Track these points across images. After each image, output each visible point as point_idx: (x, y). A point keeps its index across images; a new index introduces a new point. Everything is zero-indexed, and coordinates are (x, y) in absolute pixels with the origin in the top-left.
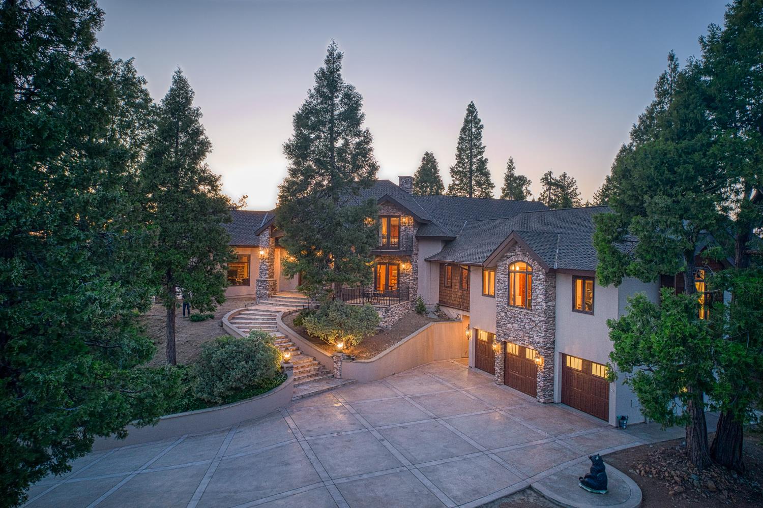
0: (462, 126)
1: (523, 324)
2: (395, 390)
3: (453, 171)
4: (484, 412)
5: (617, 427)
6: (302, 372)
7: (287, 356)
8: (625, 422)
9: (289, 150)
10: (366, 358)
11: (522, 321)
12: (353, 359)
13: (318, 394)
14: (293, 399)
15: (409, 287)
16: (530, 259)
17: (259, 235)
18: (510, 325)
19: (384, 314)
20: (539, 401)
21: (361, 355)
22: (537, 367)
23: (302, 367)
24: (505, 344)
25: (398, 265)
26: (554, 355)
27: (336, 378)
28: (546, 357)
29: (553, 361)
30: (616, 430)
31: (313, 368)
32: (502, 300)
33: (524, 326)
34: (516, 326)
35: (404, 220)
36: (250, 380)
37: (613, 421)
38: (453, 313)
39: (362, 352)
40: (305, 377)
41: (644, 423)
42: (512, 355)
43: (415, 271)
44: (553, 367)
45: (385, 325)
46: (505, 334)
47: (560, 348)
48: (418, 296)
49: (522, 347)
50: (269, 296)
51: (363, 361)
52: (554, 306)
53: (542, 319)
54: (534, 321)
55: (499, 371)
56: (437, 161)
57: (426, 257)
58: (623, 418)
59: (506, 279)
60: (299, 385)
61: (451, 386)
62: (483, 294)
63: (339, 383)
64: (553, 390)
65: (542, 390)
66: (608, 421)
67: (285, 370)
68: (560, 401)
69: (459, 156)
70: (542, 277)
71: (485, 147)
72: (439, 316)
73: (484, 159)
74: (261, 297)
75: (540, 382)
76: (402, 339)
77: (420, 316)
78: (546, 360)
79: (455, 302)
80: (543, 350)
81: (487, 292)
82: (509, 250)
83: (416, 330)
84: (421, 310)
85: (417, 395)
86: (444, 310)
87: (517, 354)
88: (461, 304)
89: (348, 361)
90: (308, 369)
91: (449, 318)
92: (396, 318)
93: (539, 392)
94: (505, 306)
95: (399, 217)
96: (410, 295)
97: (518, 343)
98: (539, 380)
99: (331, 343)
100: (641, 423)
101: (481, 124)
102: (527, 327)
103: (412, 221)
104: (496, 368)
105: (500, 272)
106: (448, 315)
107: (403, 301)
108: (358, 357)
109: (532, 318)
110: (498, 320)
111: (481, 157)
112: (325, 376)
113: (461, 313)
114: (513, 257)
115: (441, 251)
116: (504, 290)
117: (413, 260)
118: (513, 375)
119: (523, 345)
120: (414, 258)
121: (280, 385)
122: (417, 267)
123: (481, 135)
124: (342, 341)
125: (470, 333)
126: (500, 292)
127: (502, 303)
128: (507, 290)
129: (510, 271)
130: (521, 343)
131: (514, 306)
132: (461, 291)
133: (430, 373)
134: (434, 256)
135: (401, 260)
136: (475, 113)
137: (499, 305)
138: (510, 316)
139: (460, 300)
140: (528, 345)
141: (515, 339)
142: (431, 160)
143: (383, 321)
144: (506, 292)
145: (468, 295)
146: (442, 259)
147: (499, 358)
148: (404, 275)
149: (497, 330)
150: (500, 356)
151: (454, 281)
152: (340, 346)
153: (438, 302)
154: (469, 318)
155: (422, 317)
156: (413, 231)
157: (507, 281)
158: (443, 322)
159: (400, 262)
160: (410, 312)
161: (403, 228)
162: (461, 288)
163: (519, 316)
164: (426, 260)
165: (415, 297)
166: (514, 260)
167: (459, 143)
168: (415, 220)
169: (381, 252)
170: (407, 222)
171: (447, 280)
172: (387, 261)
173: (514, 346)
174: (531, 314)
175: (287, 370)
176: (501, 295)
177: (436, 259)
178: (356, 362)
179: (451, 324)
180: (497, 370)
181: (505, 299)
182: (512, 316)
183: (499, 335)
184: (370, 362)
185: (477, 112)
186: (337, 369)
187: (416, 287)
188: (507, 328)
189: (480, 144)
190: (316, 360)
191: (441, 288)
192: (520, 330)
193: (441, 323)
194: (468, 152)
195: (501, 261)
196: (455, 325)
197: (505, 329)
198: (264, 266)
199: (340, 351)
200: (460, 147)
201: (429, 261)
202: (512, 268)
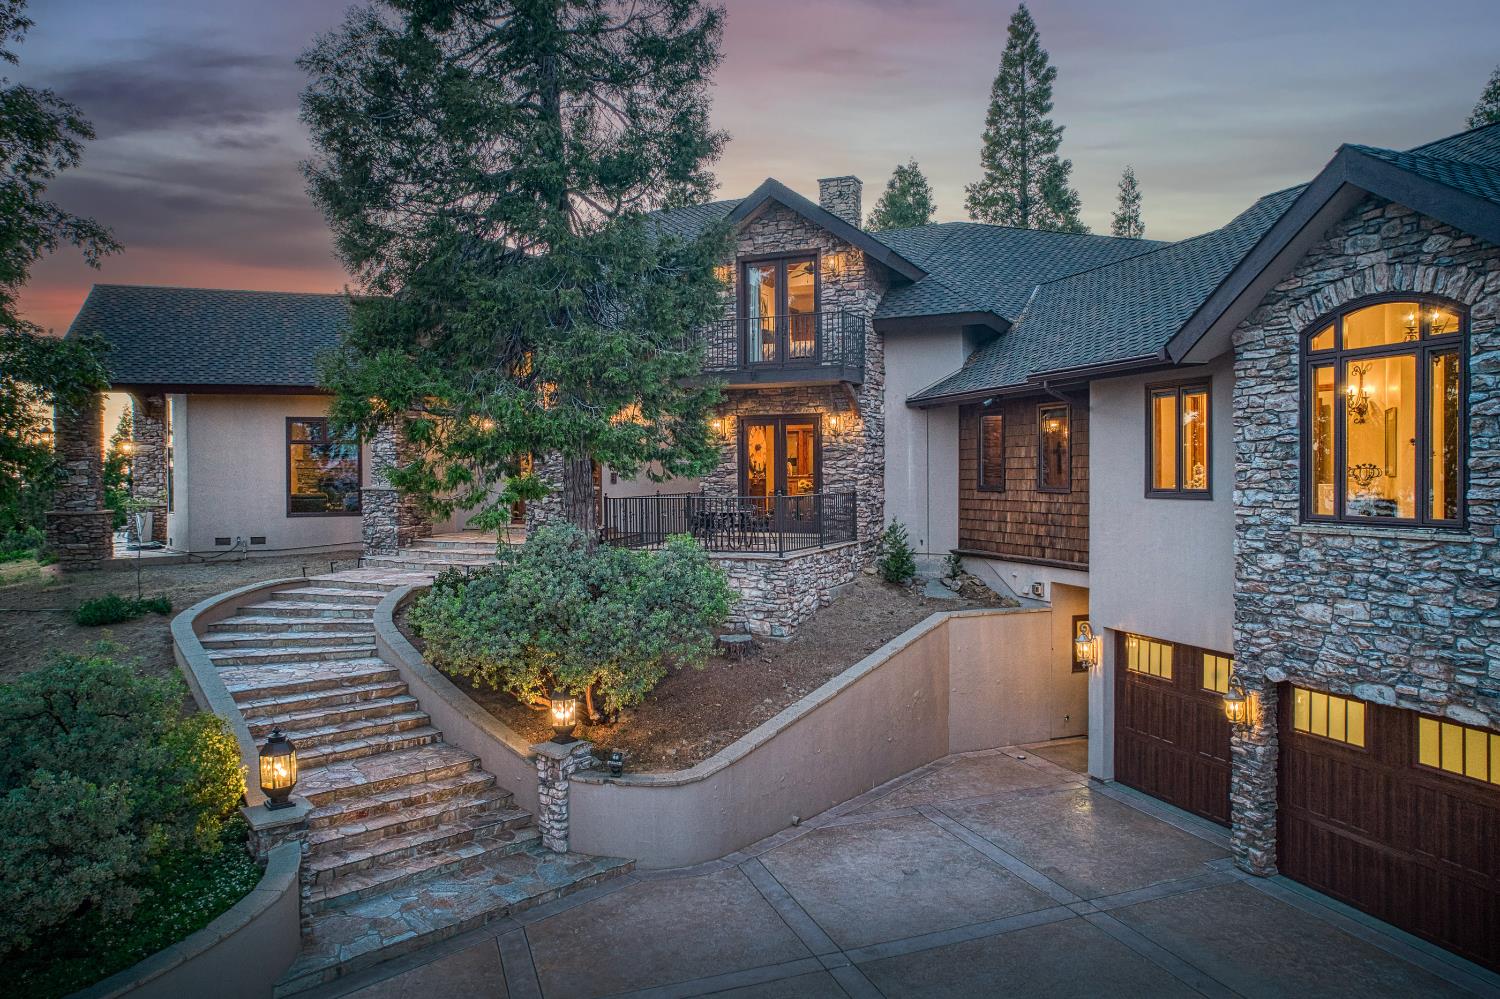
0: (997, 74)
1: (1406, 601)
6: (400, 830)
7: (279, 770)
10: (682, 762)
11: (1400, 588)
12: (617, 772)
14: (278, 992)
15: (854, 494)
16: (1452, 268)
18: (1319, 607)
19: (762, 585)
21: (658, 749)
23: (408, 804)
24: (1280, 698)
25: (816, 419)
27: (550, 850)
31: (455, 805)
32: (1269, 497)
33: (1414, 610)
34: (1356, 610)
35: (832, 262)
38: (1016, 579)
39: (662, 737)
40: (405, 855)
42: (1324, 743)
43: (877, 443)
45: (766, 626)
46: (1287, 652)
48: (888, 523)
49: (1395, 711)
50: (403, 541)
51: (662, 776)
55: (1255, 815)
56: (929, 184)
57: (911, 393)
59: (1289, 402)
62: (1152, 491)
67: (264, 840)
71: (1061, 129)
72: (961, 592)
73: (1060, 163)
76: (828, 676)
77: (895, 593)
79: (1019, 540)
81: (1168, 481)
82: (1301, 266)
83: (883, 642)
84: (898, 572)
85: (895, 949)
86: (978, 569)
87: (1356, 739)
88: (1046, 542)
89: (596, 777)
90: (437, 811)
91: (999, 598)
92: (808, 599)
94: (1290, 520)
95: (813, 255)
96: (861, 524)
97: (1369, 692)
99: (528, 702)
102: (1435, 612)
103: (861, 265)
104: (1240, 800)
105: (1253, 372)
106: (997, 588)
107: (833, 539)
108: (643, 758)
109: (1472, 567)
110: (1244, 590)
111: (1051, 155)
112: (501, 843)
113: (1046, 577)
114: (1329, 290)
115: (964, 370)
116: (1280, 453)
117: (867, 405)
118: (1331, 834)
119: (1405, 704)
120: (868, 398)
121: (193, 931)
122: (881, 427)
123: (1049, 97)
124: (566, 694)
125: (1094, 649)
126: (1258, 462)
127: (1265, 513)
128: (1297, 449)
129: (1311, 361)
130: (1389, 692)
131: (1340, 517)
132: (1044, 498)
133: (942, 812)
134: (941, 386)
135: (827, 405)
136: (1032, 37)
137: (1252, 520)
138: (1317, 567)
139: (1042, 531)
140: (1445, 706)
141: (1355, 671)
142: (912, 184)
143: (757, 611)
144: (1294, 457)
145: (1076, 509)
146: (969, 386)
147: (1252, 755)
148: (837, 454)
149: (1238, 635)
150: (1260, 750)
151: (1014, 464)
152: (563, 714)
153: (956, 547)
154: (1083, 593)
155: (901, 595)
156: (867, 303)
157: (1295, 406)
158: (980, 612)
159: (820, 410)
160: (860, 579)
161: (828, 292)
162: (1044, 486)
163: (1380, 564)
164: (913, 404)
165: (877, 529)
166: (1336, 303)
167: (991, 122)
168: (869, 261)
169: (754, 377)
170: (842, 270)
171: (985, 467)
172: (778, 411)
173: (1337, 704)
174: (1464, 545)
175: (275, 842)
176: (1259, 476)
177: (947, 391)
178: (628, 785)
179: (1011, 618)
180: (1243, 808)
181: (1286, 489)
182: (1329, 565)
183: (1255, 657)
184: (687, 783)
185: (1037, 35)
186: (553, 813)
187: (879, 495)
188: (1301, 623)
189: (1049, 123)
190: (480, 769)
191: (967, 494)
192: (1388, 629)
193: (973, 612)
194: (1014, 143)
195: (1254, 325)
196: (1027, 621)
197: (1291, 628)
198: (385, 445)
199: (564, 736)
200: (991, 133)
201: (921, 405)
202: (1324, 341)
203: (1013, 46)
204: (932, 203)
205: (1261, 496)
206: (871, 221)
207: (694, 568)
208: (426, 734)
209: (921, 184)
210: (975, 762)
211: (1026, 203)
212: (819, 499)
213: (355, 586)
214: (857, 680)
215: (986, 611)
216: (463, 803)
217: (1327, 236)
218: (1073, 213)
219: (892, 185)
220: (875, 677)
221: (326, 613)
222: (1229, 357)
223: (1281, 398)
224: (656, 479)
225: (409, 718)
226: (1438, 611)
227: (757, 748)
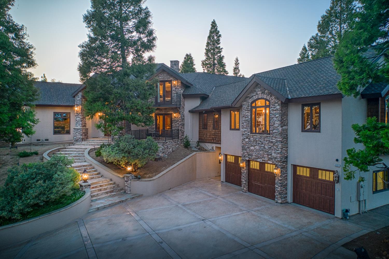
0: (208, 35)
1: (263, 145)
2: (171, 200)
3: (204, 64)
4: (239, 213)
5: (342, 219)
6: (100, 190)
7: (85, 176)
8: (349, 214)
9: (88, 19)
10: (149, 177)
11: (262, 143)
12: (139, 178)
13: (112, 206)
14: (90, 211)
15: (179, 129)
16: (268, 95)
17: (74, 97)
18: (253, 147)
19: (162, 147)
20: (277, 202)
21: (145, 176)
22: (275, 177)
23: (101, 186)
24: (248, 162)
26: (287, 167)
27: (127, 193)
28: (282, 168)
29: (286, 171)
30: (342, 221)
31: (109, 186)
32: (246, 130)
33: (264, 147)
34: (257, 147)
35: (174, 83)
36: (48, 197)
37: (338, 214)
38: (209, 146)
39: (146, 174)
40: (102, 194)
41: (358, 214)
42: (254, 169)
43: (183, 119)
44: (287, 176)
45: (163, 155)
46: (249, 155)
47: (292, 160)
48: (185, 136)
49: (262, 163)
50: (83, 140)
51: (147, 179)
52: (287, 130)
53: (279, 139)
54: (272, 142)
55: (244, 182)
56: (193, 59)
57: (190, 109)
58: (347, 211)
59: (249, 114)
60: (96, 200)
61: (211, 195)
62: (231, 129)
63: (128, 197)
64: (286, 193)
65: (279, 193)
66: (334, 215)
67: (84, 188)
68: (292, 201)
69: (207, 54)
70: (278, 107)
71: (222, 48)
72: (199, 149)
73: (222, 56)
74: (77, 141)
75: (278, 188)
76: (175, 163)
77: (186, 149)
78: (282, 171)
79: (210, 139)
80: (280, 163)
81: (233, 127)
82: (251, 92)
84: (187, 145)
85: (187, 203)
86: (202, 145)
87: (258, 168)
88: (214, 139)
89: (135, 180)
90: (106, 187)
91: (206, 150)
92: (170, 150)
93: (277, 195)
94: (249, 133)
95: (171, 81)
96: (180, 136)
97: (259, 160)
98: (277, 186)
99: (122, 167)
100: (356, 214)
101: (219, 34)
102: (266, 147)
103: (180, 83)
104: (243, 180)
105: (244, 109)
106: (206, 148)
107: (174, 139)
108: (143, 177)
109: (270, 140)
110: (243, 145)
111: (220, 54)
112: (118, 192)
113: (214, 145)
114: (254, 97)
115: (200, 105)
116: (248, 122)
117: (181, 112)
118: (255, 184)
119: (263, 161)
120: (181, 110)
121: (78, 200)
122: (184, 116)
123: (219, 41)
124: (131, 165)
125: (221, 158)
126: (245, 124)
127: (246, 132)
128: (250, 122)
129: (252, 107)
130: (261, 160)
131: (256, 133)
132: (214, 130)
133: (195, 187)
134: (195, 108)
135: (173, 112)
136: (216, 27)
137: (244, 134)
138: (253, 141)
139: (214, 137)
140: (267, 161)
141: (257, 157)
142: (190, 59)
143: (161, 152)
144: (250, 123)
145: (219, 132)
146: (201, 109)
147: (244, 172)
148: (175, 122)
149: (242, 153)
150: (245, 171)
151: (209, 124)
152: (129, 169)
153: (198, 140)
154: (220, 148)
155: (188, 149)
156: (181, 91)
157: (250, 115)
158: (202, 152)
159: (172, 113)
160: (180, 147)
161: (174, 89)
162: (214, 128)
163: (260, 140)
164: (190, 111)
165: (183, 137)
166: (255, 99)
167: (207, 46)
168: (182, 83)
169: (159, 106)
170: (176, 84)
171: (204, 124)
172: (164, 113)
173: (256, 163)
174: (270, 137)
175: (85, 188)
176: (245, 126)
177: (196, 109)
178: (141, 181)
179: (208, 153)
180: (243, 181)
181: (249, 128)
182: (254, 141)
183: (244, 156)
184: (152, 180)
185: (217, 27)
186: (128, 186)
187: (183, 130)
188: (250, 150)
189: (219, 47)
190: (112, 181)
191: (200, 130)
192: (261, 150)
193: (201, 152)
194: (212, 51)
195: (245, 101)
196: (211, 154)
197: (249, 151)
198: (79, 119)
199: (130, 173)
200: (207, 48)
201: (191, 112)
202: (254, 105)
203: (212, 29)
204: (194, 63)
205: (245, 130)
206: (181, 67)
207: (152, 142)
208: (100, 175)
209: (192, 59)
210: (201, 180)
211: (214, 64)
212: (172, 131)
213: (77, 149)
214: (180, 164)
215: (203, 152)
216: (110, 186)
217: (254, 88)
218: (224, 67)
219: (185, 58)
220: (183, 163)
221: (73, 154)
222: (241, 106)
223: (248, 113)
224: (143, 126)
225: (96, 173)
226: (267, 147)
227: (163, 175)
